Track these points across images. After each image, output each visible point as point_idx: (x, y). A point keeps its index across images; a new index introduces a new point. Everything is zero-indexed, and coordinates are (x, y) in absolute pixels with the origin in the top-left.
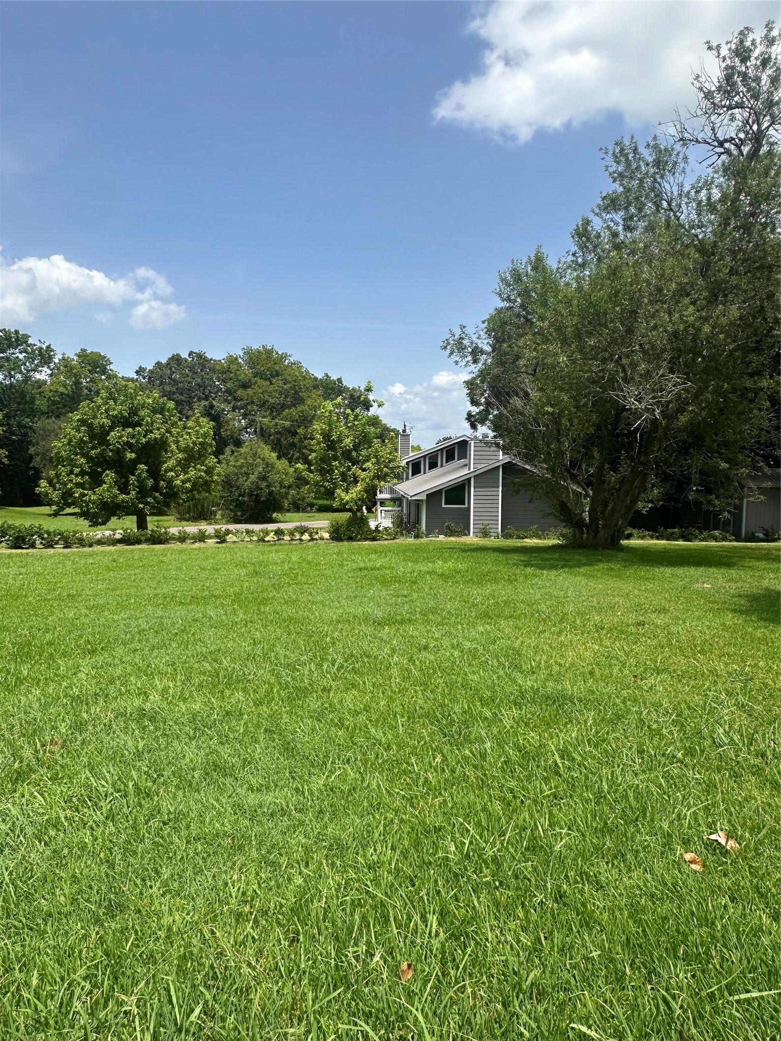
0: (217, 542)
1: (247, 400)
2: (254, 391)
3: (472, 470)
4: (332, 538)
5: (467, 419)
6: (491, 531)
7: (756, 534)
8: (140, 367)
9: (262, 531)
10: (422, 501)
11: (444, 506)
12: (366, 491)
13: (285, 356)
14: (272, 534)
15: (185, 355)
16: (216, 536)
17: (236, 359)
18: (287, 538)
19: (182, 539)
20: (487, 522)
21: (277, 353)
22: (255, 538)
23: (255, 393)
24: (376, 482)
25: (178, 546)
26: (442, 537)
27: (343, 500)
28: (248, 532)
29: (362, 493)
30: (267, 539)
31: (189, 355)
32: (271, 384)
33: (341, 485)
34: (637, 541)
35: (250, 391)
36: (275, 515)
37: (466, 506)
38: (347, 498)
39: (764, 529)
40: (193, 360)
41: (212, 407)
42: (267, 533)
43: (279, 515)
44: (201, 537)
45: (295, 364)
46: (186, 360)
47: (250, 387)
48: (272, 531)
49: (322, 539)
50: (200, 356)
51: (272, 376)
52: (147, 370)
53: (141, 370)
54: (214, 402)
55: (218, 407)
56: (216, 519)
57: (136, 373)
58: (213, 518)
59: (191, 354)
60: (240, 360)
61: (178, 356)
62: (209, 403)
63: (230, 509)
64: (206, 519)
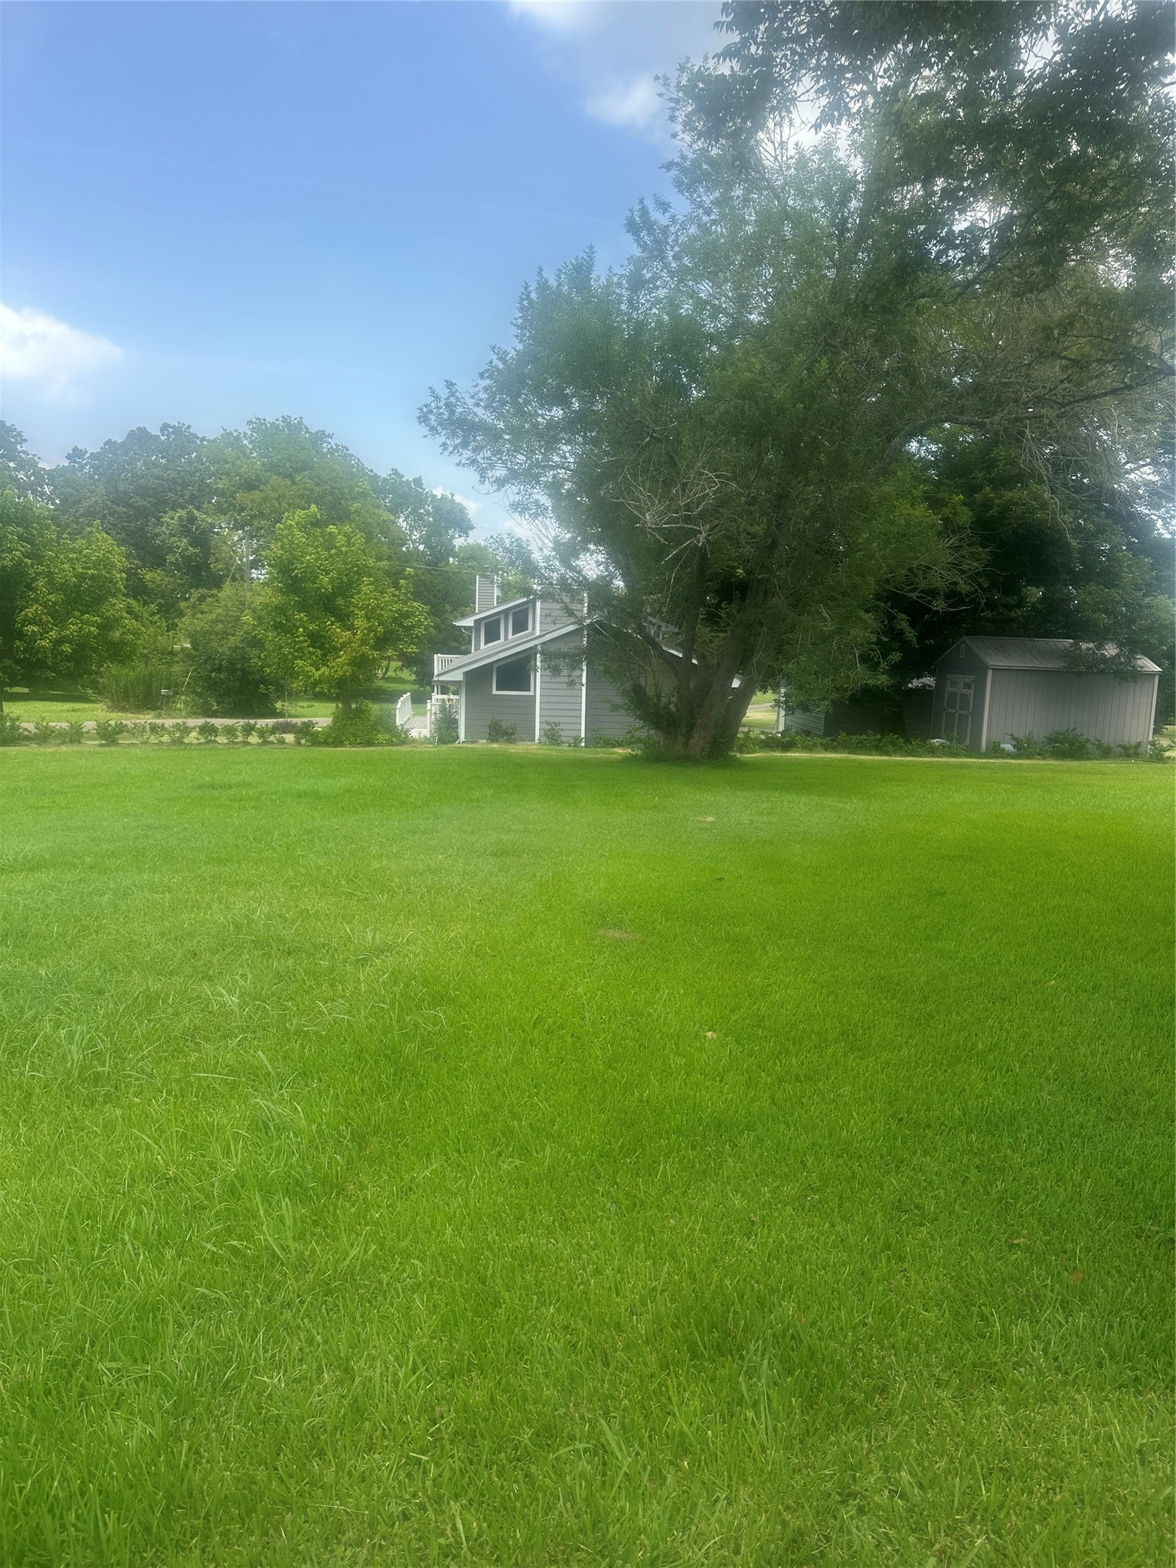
0: (101, 745)
2: (264, 495)
3: (538, 633)
4: (298, 742)
6: (562, 734)
7: (1002, 746)
8: (75, 449)
9: (177, 726)
10: (456, 682)
11: (495, 692)
12: (351, 664)
13: (321, 436)
14: (194, 734)
15: (154, 430)
16: (99, 734)
17: (237, 439)
18: (222, 739)
19: (44, 736)
20: (556, 720)
22: (166, 738)
23: (265, 499)
25: (34, 748)
26: (482, 744)
27: (309, 677)
28: (154, 729)
29: (345, 668)
30: (187, 739)
31: (162, 430)
32: (294, 483)
33: (311, 652)
34: (797, 755)
35: (257, 495)
36: (279, 705)
37: (531, 693)
38: (317, 675)
39: (1014, 738)
40: (168, 440)
41: (192, 520)
42: (186, 730)
44: (75, 735)
45: (337, 450)
46: (156, 437)
47: (255, 487)
48: (194, 728)
49: (282, 742)
50: (178, 431)
51: (297, 470)
52: (88, 455)
53: (76, 454)
54: (195, 512)
55: (203, 520)
56: (170, 708)
57: (68, 458)
58: (164, 707)
59: (165, 427)
60: (245, 442)
61: (143, 431)
62: (188, 513)
63: (195, 692)
64: (153, 709)
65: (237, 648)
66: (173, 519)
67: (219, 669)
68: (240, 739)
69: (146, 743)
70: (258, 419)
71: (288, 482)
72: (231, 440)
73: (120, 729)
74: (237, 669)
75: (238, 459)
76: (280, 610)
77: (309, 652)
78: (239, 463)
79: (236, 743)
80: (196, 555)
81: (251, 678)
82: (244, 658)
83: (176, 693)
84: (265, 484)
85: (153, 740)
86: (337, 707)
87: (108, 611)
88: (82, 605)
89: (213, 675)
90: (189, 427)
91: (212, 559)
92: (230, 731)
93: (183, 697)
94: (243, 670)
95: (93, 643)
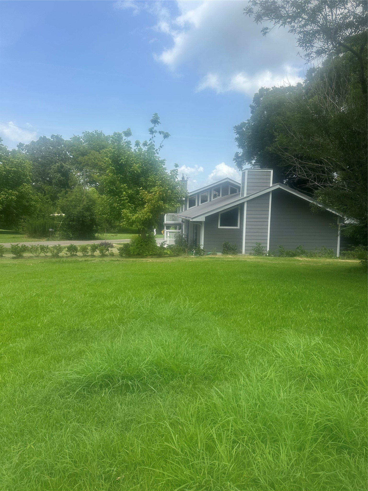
1: (84, 163)
2: (89, 157)
3: (245, 195)
4: (121, 255)
5: (234, 160)
8: (20, 143)
9: (55, 247)
10: (201, 222)
11: (219, 227)
12: (151, 212)
14: (65, 250)
15: (49, 137)
16: (12, 251)
17: (79, 139)
18: (79, 254)
20: (257, 241)
21: (104, 135)
22: (49, 254)
23: (89, 159)
24: (161, 203)
26: (219, 255)
27: (129, 219)
28: (43, 248)
29: (148, 214)
30: (61, 254)
33: (129, 206)
35: (86, 157)
37: (238, 227)
38: (134, 218)
40: (54, 140)
41: (62, 167)
42: (60, 249)
43: (100, 235)
46: (49, 140)
47: (85, 155)
48: (65, 248)
49: (112, 255)
50: (57, 137)
51: (101, 149)
52: (25, 145)
53: (20, 145)
54: (63, 164)
55: (66, 167)
56: (53, 237)
57: (18, 146)
58: (51, 236)
59: (52, 136)
60: (81, 139)
61: (45, 137)
62: (61, 164)
63: (63, 230)
64: (46, 237)
65: (81, 212)
66: (55, 167)
67: (73, 221)
68: (90, 253)
69: (38, 256)
70: (86, 132)
71: (98, 153)
72: (76, 139)
73: (25, 249)
74: (80, 220)
75: (79, 145)
76: (113, 183)
77: (129, 205)
78: (79, 146)
79: (88, 256)
80: (64, 180)
81: (85, 224)
82: (83, 216)
83: (55, 231)
84: (89, 154)
85: (42, 254)
86: (139, 235)
87: (22, 189)
88: (9, 186)
89: (70, 223)
90: (61, 136)
91: (69, 182)
92: (84, 249)
93: (58, 232)
94: (83, 221)
95: (14, 204)
